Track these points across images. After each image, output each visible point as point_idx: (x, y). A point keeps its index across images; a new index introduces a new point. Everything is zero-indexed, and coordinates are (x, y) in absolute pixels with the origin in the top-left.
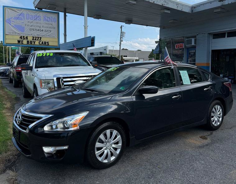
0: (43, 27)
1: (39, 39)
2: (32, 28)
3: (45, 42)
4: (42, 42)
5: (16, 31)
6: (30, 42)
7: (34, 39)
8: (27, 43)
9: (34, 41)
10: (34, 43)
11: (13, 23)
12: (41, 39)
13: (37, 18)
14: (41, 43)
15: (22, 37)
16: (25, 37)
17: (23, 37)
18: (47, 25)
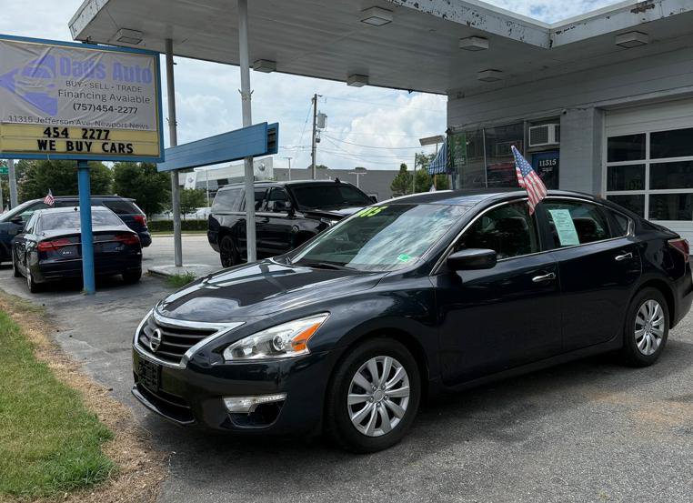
0: (112, 97)
1: (103, 134)
2: (82, 100)
3: (120, 144)
4: (113, 144)
5: (30, 112)
6: (74, 145)
7: (89, 133)
8: (68, 148)
9: (88, 141)
10: (89, 147)
11: (20, 86)
12: (107, 134)
13: (92, 72)
14: (108, 147)
15: (52, 131)
16: (60, 131)
17: (55, 129)
18: (124, 93)
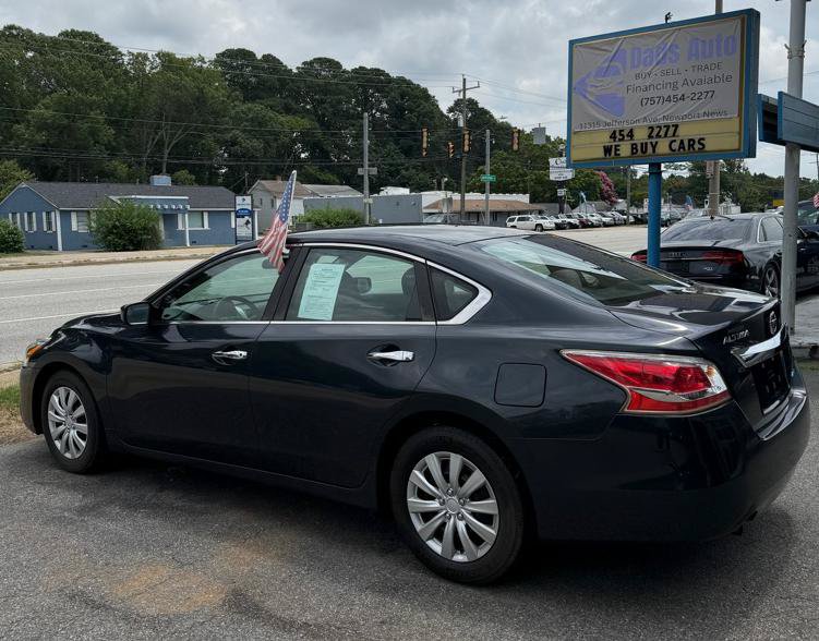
0: (685, 82)
1: (672, 130)
2: (651, 93)
3: (690, 140)
4: (682, 142)
5: (598, 116)
6: (639, 148)
7: (654, 134)
8: (633, 153)
9: (654, 141)
10: (654, 147)
11: (593, 90)
12: (675, 131)
13: (665, 55)
14: (676, 146)
15: (617, 134)
16: (625, 133)
17: (621, 131)
18: (701, 75)
